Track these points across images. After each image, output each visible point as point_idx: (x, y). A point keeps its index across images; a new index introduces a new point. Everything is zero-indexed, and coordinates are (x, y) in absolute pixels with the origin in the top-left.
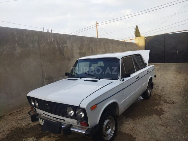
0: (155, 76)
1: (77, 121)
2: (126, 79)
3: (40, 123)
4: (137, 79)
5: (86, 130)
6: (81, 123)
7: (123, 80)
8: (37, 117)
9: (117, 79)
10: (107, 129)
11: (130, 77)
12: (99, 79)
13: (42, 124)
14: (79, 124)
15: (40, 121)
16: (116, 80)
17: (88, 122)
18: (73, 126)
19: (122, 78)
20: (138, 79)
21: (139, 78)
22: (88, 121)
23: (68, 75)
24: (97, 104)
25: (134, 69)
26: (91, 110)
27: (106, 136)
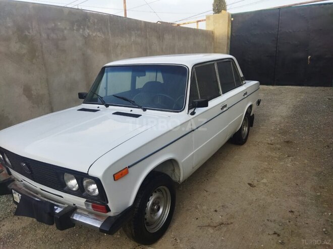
0: (259, 102)
1: (86, 201)
2: (199, 111)
3: (15, 200)
4: (222, 109)
5: (104, 220)
6: (93, 207)
7: (193, 113)
8: (10, 186)
9: (181, 111)
10: (154, 211)
11: (207, 106)
12: (145, 110)
13: (18, 201)
14: (91, 207)
15: (14, 195)
16: (178, 112)
17: (109, 205)
18: (78, 211)
19: (191, 108)
20: (225, 109)
21: (228, 107)
22: (108, 202)
23: (85, 97)
24: (129, 167)
25: (219, 90)
26: (115, 180)
27: (152, 225)
